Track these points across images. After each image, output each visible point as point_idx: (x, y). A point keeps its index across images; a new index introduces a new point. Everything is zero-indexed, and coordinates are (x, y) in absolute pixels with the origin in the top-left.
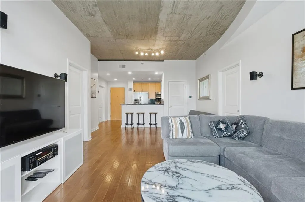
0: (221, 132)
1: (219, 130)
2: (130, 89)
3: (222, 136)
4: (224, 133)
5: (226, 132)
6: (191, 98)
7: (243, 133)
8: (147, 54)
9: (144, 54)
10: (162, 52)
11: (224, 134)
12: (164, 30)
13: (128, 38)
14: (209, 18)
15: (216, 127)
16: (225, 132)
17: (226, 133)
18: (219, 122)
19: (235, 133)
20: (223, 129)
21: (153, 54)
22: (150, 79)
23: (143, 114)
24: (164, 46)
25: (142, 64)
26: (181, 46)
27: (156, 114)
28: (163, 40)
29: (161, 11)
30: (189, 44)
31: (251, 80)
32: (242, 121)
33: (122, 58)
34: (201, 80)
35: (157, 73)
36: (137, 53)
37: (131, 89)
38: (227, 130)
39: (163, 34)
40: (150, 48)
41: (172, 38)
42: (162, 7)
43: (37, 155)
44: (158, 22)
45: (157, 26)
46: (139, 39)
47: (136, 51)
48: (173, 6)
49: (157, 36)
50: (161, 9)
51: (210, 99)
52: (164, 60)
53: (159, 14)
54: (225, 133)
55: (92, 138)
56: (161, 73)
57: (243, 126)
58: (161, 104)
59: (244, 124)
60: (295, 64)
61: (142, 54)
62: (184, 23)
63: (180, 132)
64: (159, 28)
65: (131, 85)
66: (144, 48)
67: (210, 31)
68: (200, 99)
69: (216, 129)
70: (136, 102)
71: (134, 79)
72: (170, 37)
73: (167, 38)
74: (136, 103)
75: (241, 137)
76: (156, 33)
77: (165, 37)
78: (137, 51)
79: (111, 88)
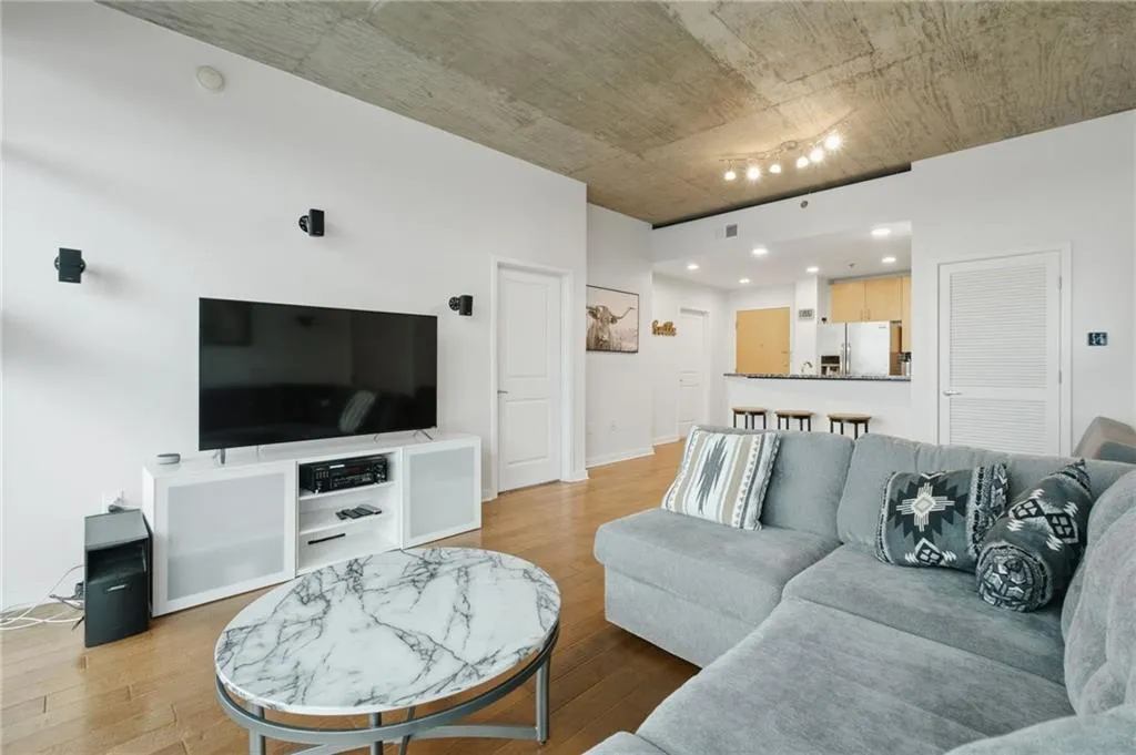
0: (906, 534)
1: (897, 524)
2: (805, 312)
3: (910, 558)
4: (916, 543)
5: (932, 542)
8: (776, 169)
9: (766, 173)
11: (918, 548)
12: (763, 63)
15: (893, 505)
16: (924, 541)
17: (931, 545)
18: (922, 481)
20: (922, 520)
21: (802, 163)
22: (889, 260)
23: (806, 417)
27: (859, 422)
28: (807, 96)
35: (881, 232)
36: (730, 176)
37: (806, 314)
38: (939, 531)
40: (785, 140)
41: (835, 70)
43: (332, 467)
44: (708, 52)
45: (722, 64)
46: (708, 128)
47: (729, 170)
49: (760, 91)
52: (913, 164)
54: (925, 546)
55: (589, 475)
56: (905, 227)
58: (899, 377)
59: (1040, 513)
61: (754, 174)
63: (695, 490)
65: (808, 296)
69: (890, 517)
70: (829, 366)
71: (812, 269)
72: (825, 73)
74: (832, 369)
76: (746, 86)
77: (800, 82)
78: (730, 168)
79: (738, 313)
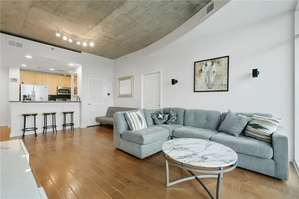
0: (161, 120)
2: (14, 79)
3: (162, 123)
5: (164, 120)
6: (109, 95)
7: (174, 119)
9: (67, 40)
10: (92, 44)
12: (107, 24)
13: (57, 13)
14: (147, 32)
15: (157, 117)
18: (158, 113)
19: (168, 120)
20: (162, 118)
21: (78, 43)
22: (52, 69)
23: (55, 114)
24: (95, 39)
25: (53, 49)
26: (110, 44)
27: (72, 113)
28: (98, 33)
29: (119, 8)
30: (119, 45)
31: (172, 84)
32: (171, 111)
33: (18, 33)
34: (121, 79)
35: (71, 65)
36: (58, 35)
38: (164, 118)
39: (104, 27)
40: (76, 35)
41: (109, 34)
42: (122, 6)
44: (107, 15)
45: (103, 19)
46: (71, 21)
48: (132, 11)
49: (96, 27)
50: (120, 7)
51: (132, 96)
52: (82, 52)
53: (114, 10)
57: (173, 115)
59: (173, 113)
60: (196, 78)
61: (65, 38)
62: (129, 27)
63: (140, 124)
64: (104, 21)
65: (16, 73)
66: (69, 32)
67: (142, 41)
68: (119, 96)
69: (158, 119)
71: (24, 65)
72: (107, 33)
73: (105, 32)
74: (25, 100)
75: (172, 122)
76: (97, 24)
77: (103, 31)
78: (58, 32)
